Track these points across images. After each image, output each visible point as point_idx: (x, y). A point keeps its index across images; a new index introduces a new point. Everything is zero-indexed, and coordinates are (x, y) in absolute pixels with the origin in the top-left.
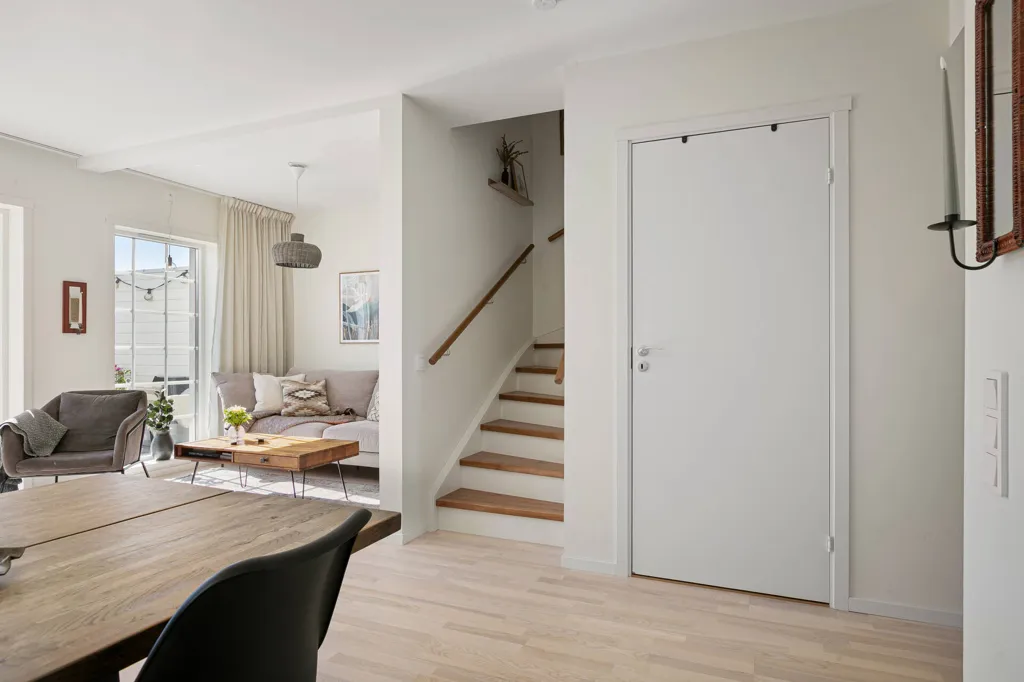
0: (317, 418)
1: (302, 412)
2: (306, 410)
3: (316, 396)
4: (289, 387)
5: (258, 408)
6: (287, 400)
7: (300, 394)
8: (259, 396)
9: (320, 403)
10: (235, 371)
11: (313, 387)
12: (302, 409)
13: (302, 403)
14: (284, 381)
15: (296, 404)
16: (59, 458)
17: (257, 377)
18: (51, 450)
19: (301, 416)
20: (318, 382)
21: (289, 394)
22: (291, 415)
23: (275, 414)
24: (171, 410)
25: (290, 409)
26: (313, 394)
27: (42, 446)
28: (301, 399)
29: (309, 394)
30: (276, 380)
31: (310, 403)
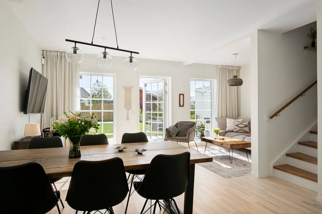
0: (245, 134)
1: (240, 131)
2: (241, 131)
3: (245, 126)
4: (237, 123)
5: (227, 129)
6: (236, 127)
7: (240, 126)
8: (228, 125)
9: (246, 129)
10: (222, 117)
11: (244, 124)
12: (240, 130)
13: (240, 128)
14: (235, 121)
15: (238, 128)
16: (176, 137)
17: (227, 119)
18: (175, 135)
19: (239, 132)
20: (246, 122)
21: (236, 125)
22: (237, 132)
23: (232, 131)
24: (204, 128)
25: (236, 130)
26: (244, 126)
27: (173, 134)
28: (240, 127)
29: (243, 126)
30: (233, 120)
31: (243, 129)
